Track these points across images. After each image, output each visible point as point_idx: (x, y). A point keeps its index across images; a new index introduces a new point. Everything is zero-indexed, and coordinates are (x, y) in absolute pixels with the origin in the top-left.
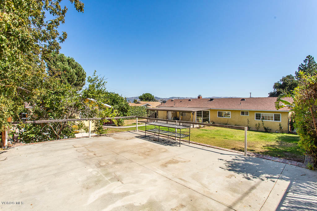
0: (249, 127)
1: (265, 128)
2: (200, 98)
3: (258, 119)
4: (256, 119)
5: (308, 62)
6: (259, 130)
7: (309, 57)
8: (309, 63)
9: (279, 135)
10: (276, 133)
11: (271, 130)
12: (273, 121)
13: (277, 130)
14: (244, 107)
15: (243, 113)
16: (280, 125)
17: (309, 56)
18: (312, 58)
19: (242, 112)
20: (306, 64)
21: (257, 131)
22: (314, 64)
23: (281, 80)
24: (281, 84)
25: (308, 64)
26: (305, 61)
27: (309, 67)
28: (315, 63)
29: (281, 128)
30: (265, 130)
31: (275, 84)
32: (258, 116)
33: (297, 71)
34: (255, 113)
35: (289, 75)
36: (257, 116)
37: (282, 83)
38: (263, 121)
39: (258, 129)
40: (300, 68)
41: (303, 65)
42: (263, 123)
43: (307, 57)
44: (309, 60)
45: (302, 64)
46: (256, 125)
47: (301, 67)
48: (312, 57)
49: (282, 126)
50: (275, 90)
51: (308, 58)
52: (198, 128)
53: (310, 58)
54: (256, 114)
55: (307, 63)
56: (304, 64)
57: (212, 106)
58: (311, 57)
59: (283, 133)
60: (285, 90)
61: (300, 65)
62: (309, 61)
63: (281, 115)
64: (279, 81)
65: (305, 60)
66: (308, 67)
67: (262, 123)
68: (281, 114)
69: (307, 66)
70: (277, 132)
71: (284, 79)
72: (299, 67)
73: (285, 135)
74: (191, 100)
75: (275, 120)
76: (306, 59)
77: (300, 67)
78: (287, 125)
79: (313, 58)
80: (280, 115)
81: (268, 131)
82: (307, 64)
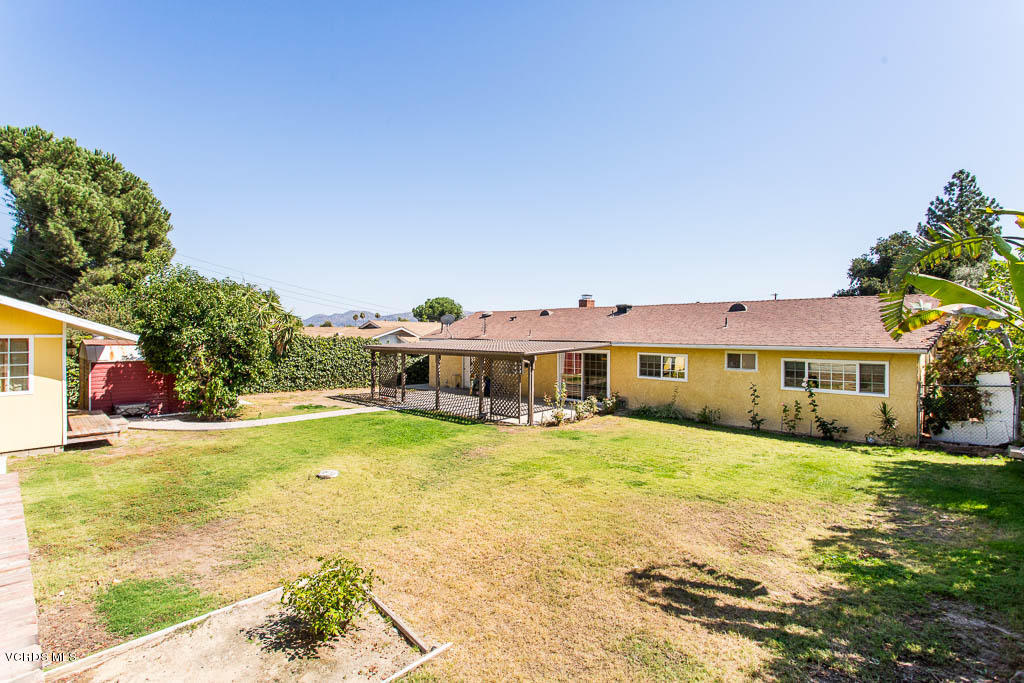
0: (758, 419)
1: (823, 425)
2: (585, 306)
3: (792, 386)
4: (786, 384)
5: (957, 191)
6: (797, 431)
7: (960, 175)
8: (960, 196)
9: (882, 459)
10: (871, 445)
11: (845, 430)
12: (857, 392)
13: (872, 433)
14: (739, 336)
15: (734, 360)
16: (884, 411)
17: (961, 172)
18: (970, 179)
19: (730, 356)
20: (951, 199)
21: (790, 435)
22: (978, 198)
23: (872, 249)
24: (874, 261)
25: (958, 197)
26: (949, 189)
27: (962, 210)
28: (979, 194)
29: (888, 422)
30: (821, 433)
31: (856, 262)
32: (794, 374)
33: (924, 223)
34: (783, 360)
35: (899, 231)
36: (788, 374)
37: (875, 258)
38: (811, 395)
39: (794, 427)
40: (934, 212)
41: (941, 202)
42: (813, 403)
43: (954, 177)
44: (962, 186)
45: (938, 199)
46: (785, 411)
47: (936, 207)
48: (971, 175)
49: (892, 414)
50: (855, 281)
51: (959, 178)
52: (551, 424)
53: (962, 181)
54: (786, 363)
55: (956, 196)
56: (946, 198)
57: (620, 333)
58: (967, 176)
59: (896, 444)
60: (886, 282)
61: (932, 204)
62: (961, 190)
63: (887, 368)
64: (868, 252)
65: (947, 185)
66: (957, 208)
67: (810, 400)
68: (887, 364)
69: (954, 205)
70: (870, 440)
71: (882, 248)
72: (930, 209)
73: (909, 455)
74: (550, 313)
75: (864, 387)
76: (951, 181)
77: (933, 208)
78: (913, 410)
79: (973, 180)
80: (884, 366)
81: (836, 435)
82: (954, 199)
